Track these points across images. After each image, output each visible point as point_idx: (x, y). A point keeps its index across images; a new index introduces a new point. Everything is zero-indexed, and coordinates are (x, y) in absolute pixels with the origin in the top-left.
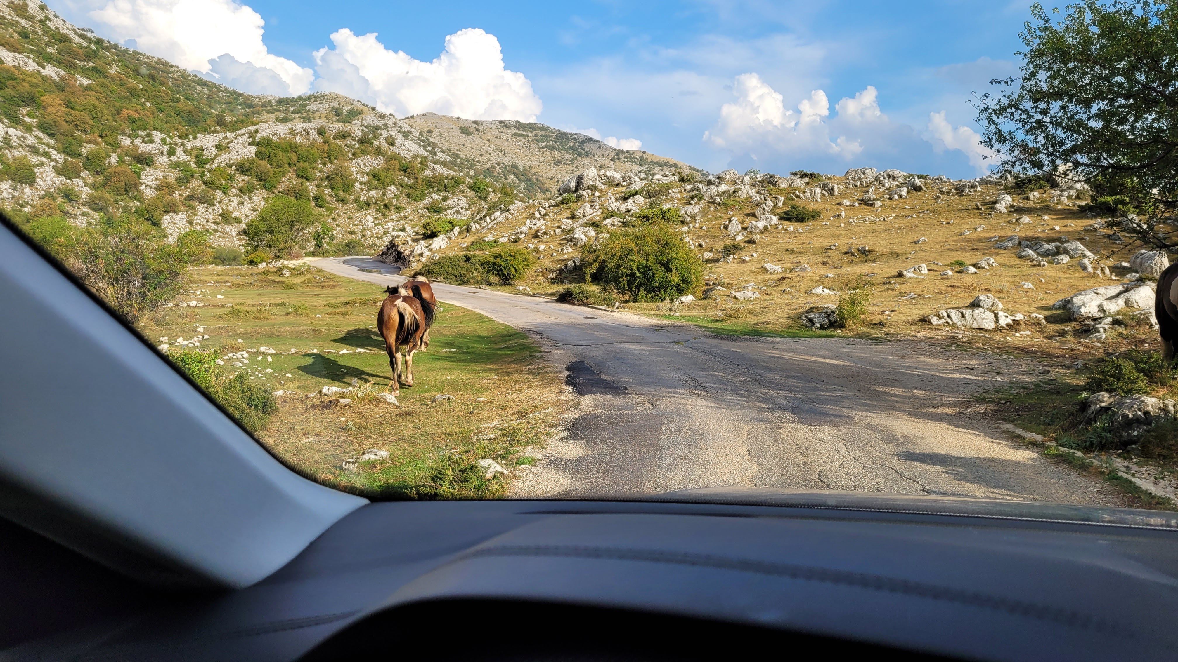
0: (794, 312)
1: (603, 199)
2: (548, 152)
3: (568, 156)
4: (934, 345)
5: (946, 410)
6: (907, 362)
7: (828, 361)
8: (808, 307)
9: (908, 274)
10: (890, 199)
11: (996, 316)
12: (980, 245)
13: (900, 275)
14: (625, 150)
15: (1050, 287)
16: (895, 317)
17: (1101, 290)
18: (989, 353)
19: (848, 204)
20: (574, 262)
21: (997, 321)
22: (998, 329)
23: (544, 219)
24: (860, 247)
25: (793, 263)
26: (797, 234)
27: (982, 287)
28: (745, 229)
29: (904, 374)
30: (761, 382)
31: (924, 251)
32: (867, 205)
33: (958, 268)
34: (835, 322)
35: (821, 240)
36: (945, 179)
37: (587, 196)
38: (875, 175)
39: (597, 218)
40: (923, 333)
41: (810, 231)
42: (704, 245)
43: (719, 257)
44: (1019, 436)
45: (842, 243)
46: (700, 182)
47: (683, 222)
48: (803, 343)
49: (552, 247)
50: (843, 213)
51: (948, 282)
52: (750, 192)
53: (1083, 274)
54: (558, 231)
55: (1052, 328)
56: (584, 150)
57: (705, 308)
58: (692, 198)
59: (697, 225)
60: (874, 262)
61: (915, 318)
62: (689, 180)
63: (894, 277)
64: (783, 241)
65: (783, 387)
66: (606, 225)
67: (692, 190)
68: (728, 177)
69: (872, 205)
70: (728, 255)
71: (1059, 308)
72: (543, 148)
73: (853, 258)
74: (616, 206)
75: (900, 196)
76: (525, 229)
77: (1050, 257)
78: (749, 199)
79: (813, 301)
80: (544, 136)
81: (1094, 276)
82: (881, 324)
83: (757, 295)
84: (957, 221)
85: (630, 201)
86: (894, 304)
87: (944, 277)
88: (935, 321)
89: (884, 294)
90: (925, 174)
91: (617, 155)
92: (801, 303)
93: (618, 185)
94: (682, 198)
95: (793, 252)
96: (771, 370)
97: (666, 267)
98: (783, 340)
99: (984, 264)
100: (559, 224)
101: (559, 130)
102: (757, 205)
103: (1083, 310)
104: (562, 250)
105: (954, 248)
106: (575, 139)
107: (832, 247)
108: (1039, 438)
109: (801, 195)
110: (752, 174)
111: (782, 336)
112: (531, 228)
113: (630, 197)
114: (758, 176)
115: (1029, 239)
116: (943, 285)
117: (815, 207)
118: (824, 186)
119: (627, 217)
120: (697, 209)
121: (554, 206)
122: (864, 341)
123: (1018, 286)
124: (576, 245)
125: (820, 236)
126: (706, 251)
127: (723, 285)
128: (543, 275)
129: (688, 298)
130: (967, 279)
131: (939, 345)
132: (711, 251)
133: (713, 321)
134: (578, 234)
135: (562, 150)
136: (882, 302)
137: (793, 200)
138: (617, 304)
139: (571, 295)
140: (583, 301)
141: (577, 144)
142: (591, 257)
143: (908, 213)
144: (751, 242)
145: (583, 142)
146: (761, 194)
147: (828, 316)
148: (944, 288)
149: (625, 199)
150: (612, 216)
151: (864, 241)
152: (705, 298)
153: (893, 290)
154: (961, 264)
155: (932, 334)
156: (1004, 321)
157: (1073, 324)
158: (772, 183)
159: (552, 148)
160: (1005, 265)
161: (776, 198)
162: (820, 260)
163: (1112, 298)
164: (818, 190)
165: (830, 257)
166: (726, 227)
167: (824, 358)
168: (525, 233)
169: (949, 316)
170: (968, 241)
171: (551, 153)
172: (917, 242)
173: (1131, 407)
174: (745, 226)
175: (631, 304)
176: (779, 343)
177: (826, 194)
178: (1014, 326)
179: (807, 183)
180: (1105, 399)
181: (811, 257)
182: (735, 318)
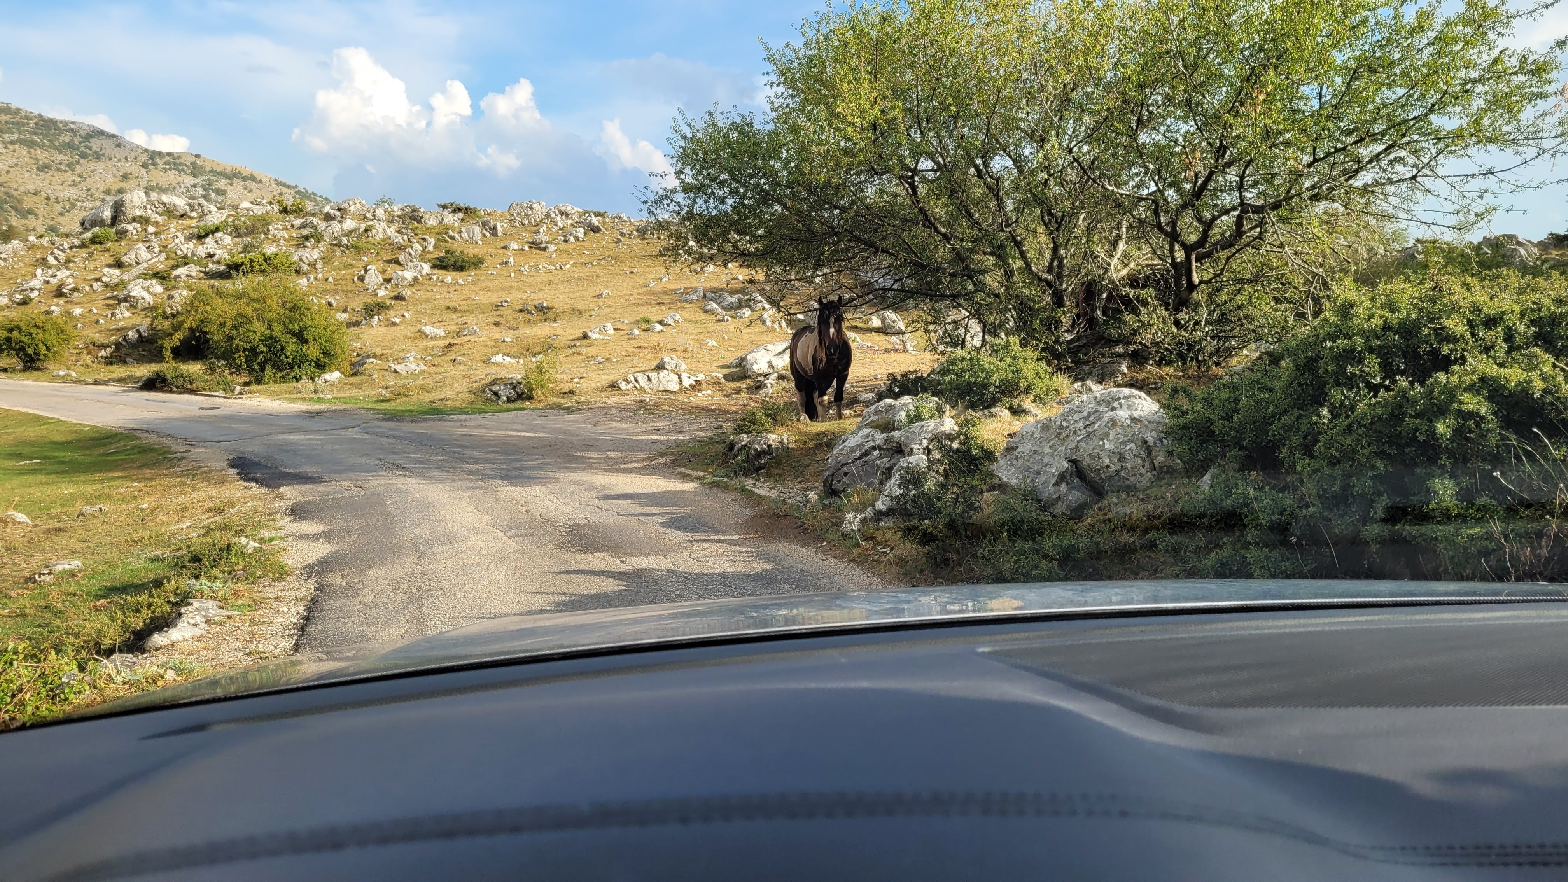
0: (475, 385)
1: (162, 237)
2: (24, 151)
3: (61, 157)
4: (624, 410)
5: (636, 465)
6: (600, 429)
7: (523, 434)
8: (490, 379)
9: (594, 335)
10: (566, 241)
11: (680, 377)
12: (666, 299)
13: (585, 337)
14: (164, 150)
15: (732, 343)
16: (584, 385)
17: (770, 347)
18: (674, 414)
19: (516, 247)
20: (138, 331)
21: (681, 383)
22: (683, 390)
23: (67, 268)
24: (537, 303)
25: (457, 324)
26: (457, 287)
27: (669, 347)
28: (388, 281)
29: (598, 440)
30: (462, 459)
31: (609, 306)
32: (539, 249)
33: (645, 326)
34: (523, 393)
35: (489, 294)
36: (625, 218)
37: (135, 232)
38: (545, 211)
39: (161, 267)
40: (614, 399)
41: (474, 283)
42: (334, 303)
43: (359, 319)
44: (688, 475)
45: (515, 297)
46: (313, 215)
47: (297, 272)
48: (491, 419)
49: (95, 311)
50: (511, 260)
51: (634, 343)
52: (388, 231)
53: (763, 328)
54: (96, 285)
55: (730, 386)
56: (90, 148)
57: (360, 386)
58: (307, 238)
59: (320, 275)
60: (555, 320)
61: (604, 384)
62: (295, 211)
63: (579, 339)
64: (441, 296)
65: (486, 461)
66: (179, 276)
67: (303, 226)
68: (352, 208)
69: (545, 249)
70: (372, 316)
71: (736, 366)
72: (12, 143)
73: (529, 316)
74: (187, 248)
75: (577, 239)
76: (36, 283)
77: (733, 312)
78: (387, 239)
79: (495, 372)
80: (13, 123)
81: (772, 330)
82: (571, 392)
83: (423, 367)
84: (640, 270)
85: (209, 240)
86: (582, 370)
87: (631, 337)
88: (623, 386)
89: (570, 358)
90: (602, 211)
91: (151, 158)
92: (482, 374)
93: (183, 216)
94: (290, 239)
95: (455, 310)
96: (466, 447)
97: (300, 337)
98: (468, 416)
99: (670, 321)
100: (97, 276)
101: (40, 116)
102: (400, 248)
103: (755, 367)
104: (113, 314)
105: (640, 302)
106: (72, 130)
107: (505, 304)
108: (701, 474)
109: (456, 236)
110: (387, 206)
111: (467, 413)
112: (47, 282)
113: (207, 235)
114: (395, 209)
115: (713, 291)
116: (629, 346)
117: (476, 251)
118: (484, 225)
119: (210, 265)
120: (316, 254)
121: (80, 247)
122: (555, 412)
123: (702, 344)
124: (135, 307)
125: (486, 289)
126: (337, 310)
127: (375, 356)
128: (89, 353)
129: (334, 376)
130: (654, 338)
131: (629, 410)
132: (345, 311)
133: (377, 401)
134: (137, 290)
135: (49, 147)
136: (569, 369)
137: (446, 241)
138: (238, 388)
139: (164, 380)
140: (186, 386)
141: (77, 140)
142: (167, 324)
143: (587, 260)
144: (398, 298)
145: (88, 137)
146: (402, 234)
147: (514, 388)
148: (631, 350)
149: (201, 237)
150: (186, 264)
151: (540, 295)
152: (355, 374)
153: (579, 354)
154: (647, 321)
155: (621, 399)
156: (687, 382)
157: (748, 381)
158: (415, 219)
159: (31, 144)
160: (690, 321)
161: (424, 239)
162: (491, 320)
163: (780, 353)
164: (477, 229)
165: (502, 316)
166: (362, 279)
167: (518, 431)
168: (39, 290)
169: (636, 380)
170: (654, 294)
171: (29, 152)
172: (600, 296)
173: (759, 443)
174: (387, 276)
175: (254, 387)
176: (465, 420)
177: (488, 234)
178: (697, 387)
179: (462, 220)
180: (745, 438)
181: (480, 316)
182: (405, 396)
